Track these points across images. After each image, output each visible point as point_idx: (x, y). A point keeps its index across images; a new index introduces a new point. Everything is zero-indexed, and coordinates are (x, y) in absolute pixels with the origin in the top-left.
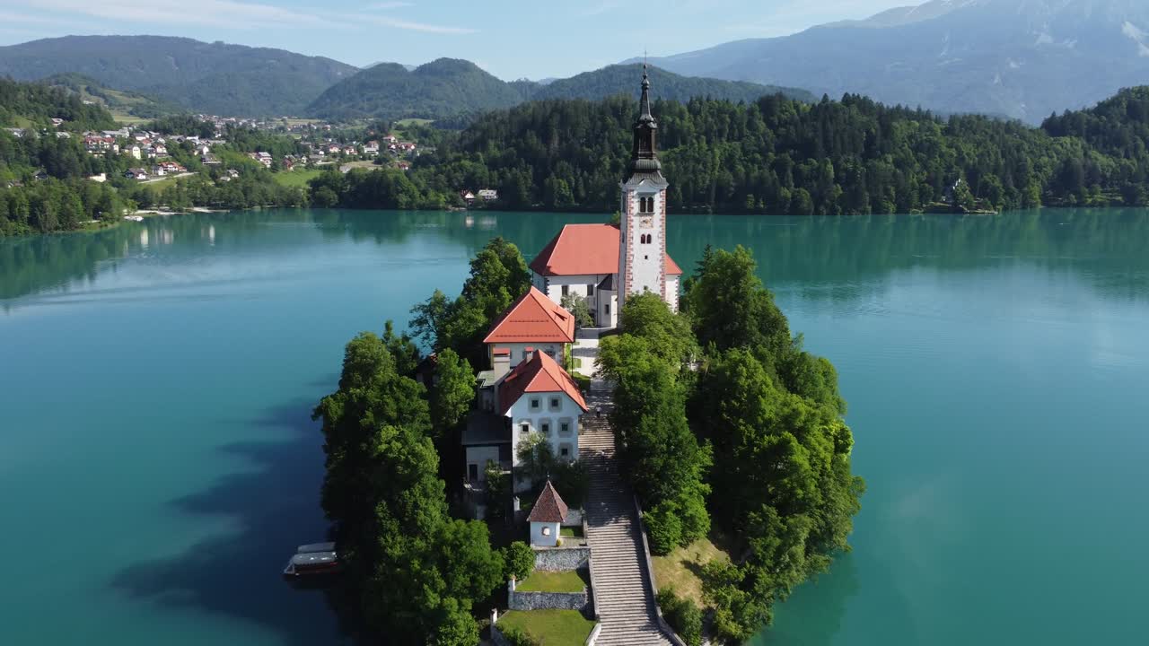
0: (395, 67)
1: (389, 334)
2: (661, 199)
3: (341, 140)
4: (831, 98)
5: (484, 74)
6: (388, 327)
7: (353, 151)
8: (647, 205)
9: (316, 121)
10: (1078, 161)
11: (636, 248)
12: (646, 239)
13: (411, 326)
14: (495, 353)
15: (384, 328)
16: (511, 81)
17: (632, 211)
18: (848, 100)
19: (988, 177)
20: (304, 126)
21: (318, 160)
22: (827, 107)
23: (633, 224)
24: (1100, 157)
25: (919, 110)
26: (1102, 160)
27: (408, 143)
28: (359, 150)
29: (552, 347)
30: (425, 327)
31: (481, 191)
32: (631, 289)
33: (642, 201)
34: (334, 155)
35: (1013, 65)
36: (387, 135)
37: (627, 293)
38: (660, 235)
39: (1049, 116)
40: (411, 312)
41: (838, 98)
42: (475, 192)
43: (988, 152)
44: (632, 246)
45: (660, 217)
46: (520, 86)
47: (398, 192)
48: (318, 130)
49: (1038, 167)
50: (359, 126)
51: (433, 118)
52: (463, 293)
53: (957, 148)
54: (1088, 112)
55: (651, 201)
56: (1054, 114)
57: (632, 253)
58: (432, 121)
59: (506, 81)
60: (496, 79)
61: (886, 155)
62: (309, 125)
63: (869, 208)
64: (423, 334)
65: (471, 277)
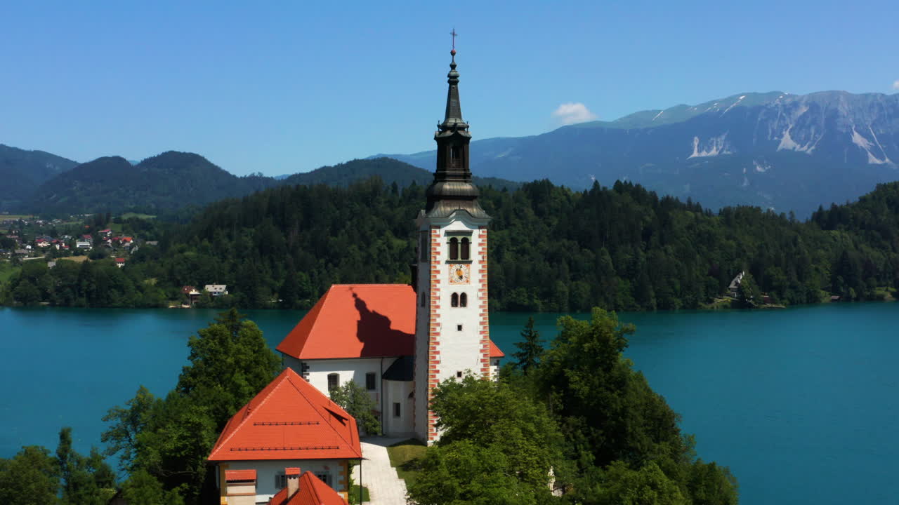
0: (119, 161)
1: (66, 451)
2: (480, 241)
3: (53, 234)
4: (602, 185)
5: (215, 169)
6: (64, 437)
7: (64, 245)
8: (460, 250)
9: (28, 217)
10: (853, 254)
11: (445, 315)
12: (459, 300)
13: (104, 440)
14: (227, 478)
15: (58, 441)
16: (243, 176)
17: (438, 258)
18: (619, 187)
19: (771, 270)
20: (15, 222)
21: (24, 255)
22: (600, 193)
23: (439, 277)
24: (869, 250)
25: (689, 202)
26: (875, 254)
27: (127, 238)
28: (71, 244)
29: (326, 468)
30: (125, 442)
31: (207, 286)
32: (438, 376)
33: (453, 243)
34: (44, 250)
35: (759, 169)
36: (104, 229)
37: (431, 382)
38: (480, 294)
39: (816, 210)
40: (106, 419)
41: (610, 185)
42: (200, 287)
43: (766, 244)
44: (438, 311)
45: (480, 267)
46: (254, 180)
47: (110, 287)
48: (29, 225)
49: (817, 260)
50: (74, 222)
51: (156, 214)
52: (177, 389)
53: (735, 239)
54: (853, 207)
55: (466, 243)
56: (821, 208)
57: (438, 320)
58: (155, 217)
59: (239, 175)
60: (226, 174)
61: (666, 246)
62: (20, 221)
63: (654, 301)
64: (121, 453)
65: (190, 364)
